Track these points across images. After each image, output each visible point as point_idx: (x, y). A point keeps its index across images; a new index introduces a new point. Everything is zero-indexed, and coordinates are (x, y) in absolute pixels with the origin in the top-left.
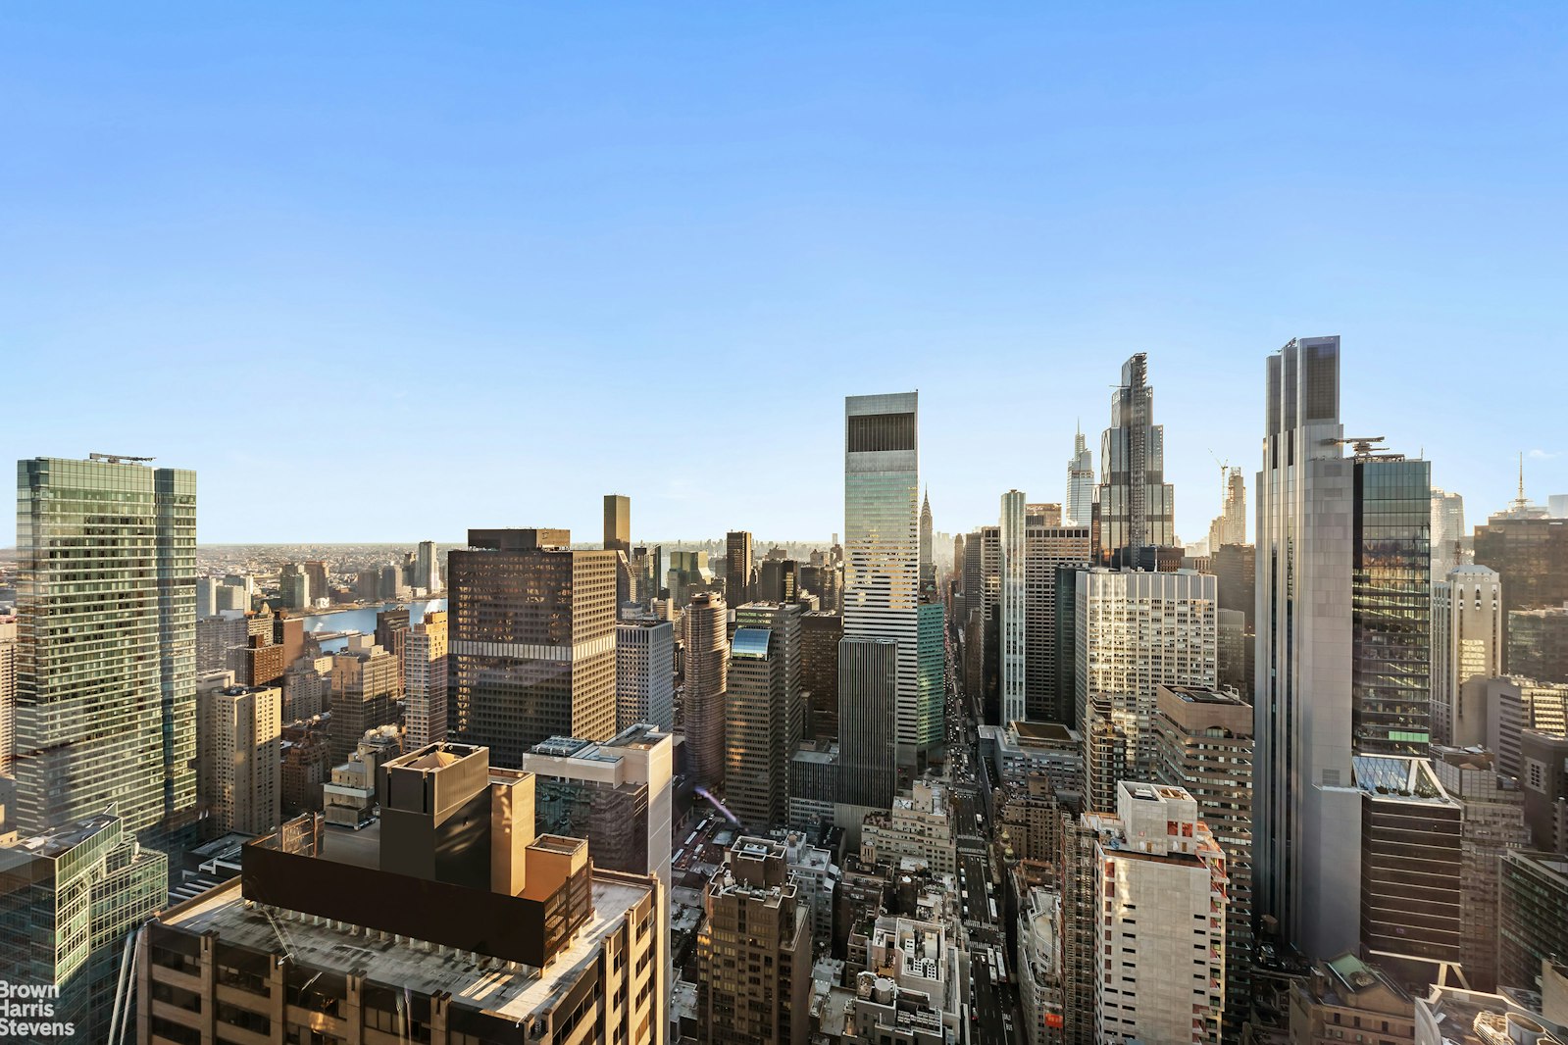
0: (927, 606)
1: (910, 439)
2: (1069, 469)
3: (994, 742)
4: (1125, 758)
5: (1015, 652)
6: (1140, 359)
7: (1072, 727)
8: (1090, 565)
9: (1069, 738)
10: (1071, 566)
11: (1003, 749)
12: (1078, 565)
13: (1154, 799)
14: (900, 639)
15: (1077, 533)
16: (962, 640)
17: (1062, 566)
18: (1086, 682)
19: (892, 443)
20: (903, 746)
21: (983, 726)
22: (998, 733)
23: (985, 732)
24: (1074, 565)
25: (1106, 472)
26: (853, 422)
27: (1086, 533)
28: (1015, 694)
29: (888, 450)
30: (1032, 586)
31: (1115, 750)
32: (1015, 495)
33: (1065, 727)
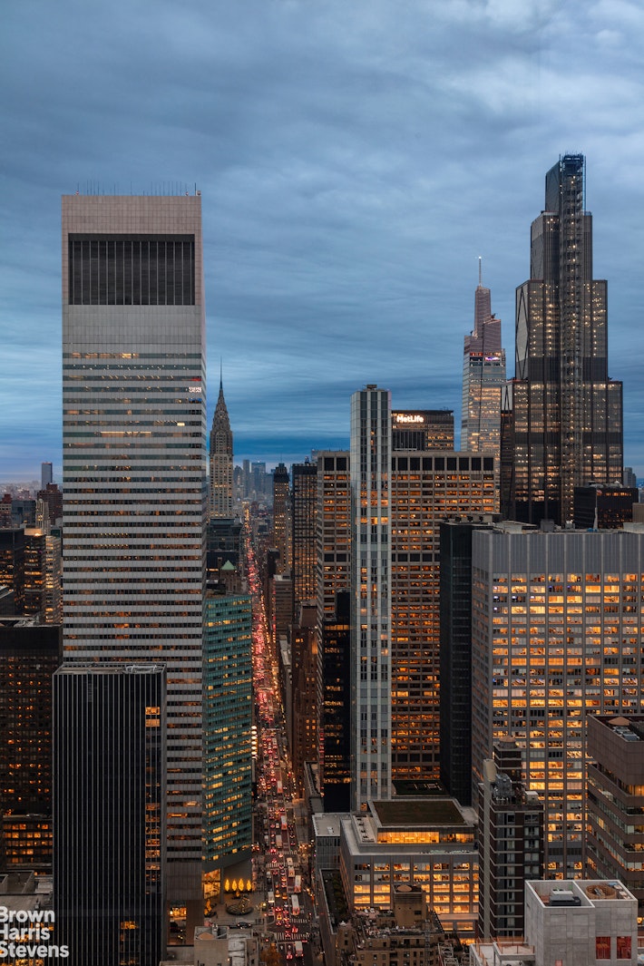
0: (221, 600)
1: (187, 284)
2: (467, 350)
3: (340, 841)
4: (541, 843)
5: (374, 677)
6: (573, 165)
7: (466, 802)
8: (496, 519)
9: (462, 820)
10: (465, 520)
11: (354, 852)
12: (476, 519)
13: (576, 902)
14: (171, 664)
15: (476, 463)
16: (287, 661)
17: (451, 523)
18: (487, 721)
19: (153, 290)
20: (177, 864)
21: (320, 815)
22: (346, 823)
23: (325, 826)
24: (470, 518)
25: (522, 358)
26: (80, 246)
27: (489, 463)
28: (374, 751)
29: (145, 303)
30: (403, 557)
31: (527, 857)
32: (374, 395)
33: (455, 802)
